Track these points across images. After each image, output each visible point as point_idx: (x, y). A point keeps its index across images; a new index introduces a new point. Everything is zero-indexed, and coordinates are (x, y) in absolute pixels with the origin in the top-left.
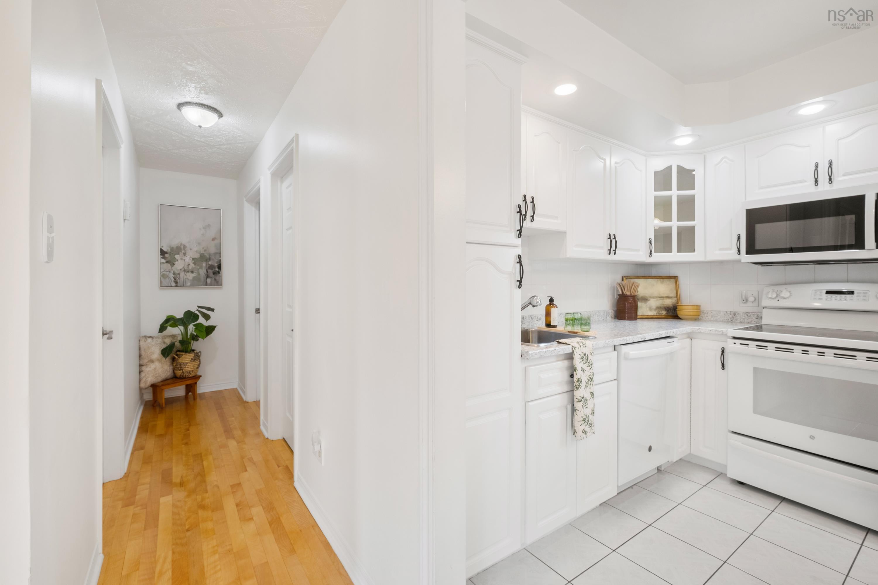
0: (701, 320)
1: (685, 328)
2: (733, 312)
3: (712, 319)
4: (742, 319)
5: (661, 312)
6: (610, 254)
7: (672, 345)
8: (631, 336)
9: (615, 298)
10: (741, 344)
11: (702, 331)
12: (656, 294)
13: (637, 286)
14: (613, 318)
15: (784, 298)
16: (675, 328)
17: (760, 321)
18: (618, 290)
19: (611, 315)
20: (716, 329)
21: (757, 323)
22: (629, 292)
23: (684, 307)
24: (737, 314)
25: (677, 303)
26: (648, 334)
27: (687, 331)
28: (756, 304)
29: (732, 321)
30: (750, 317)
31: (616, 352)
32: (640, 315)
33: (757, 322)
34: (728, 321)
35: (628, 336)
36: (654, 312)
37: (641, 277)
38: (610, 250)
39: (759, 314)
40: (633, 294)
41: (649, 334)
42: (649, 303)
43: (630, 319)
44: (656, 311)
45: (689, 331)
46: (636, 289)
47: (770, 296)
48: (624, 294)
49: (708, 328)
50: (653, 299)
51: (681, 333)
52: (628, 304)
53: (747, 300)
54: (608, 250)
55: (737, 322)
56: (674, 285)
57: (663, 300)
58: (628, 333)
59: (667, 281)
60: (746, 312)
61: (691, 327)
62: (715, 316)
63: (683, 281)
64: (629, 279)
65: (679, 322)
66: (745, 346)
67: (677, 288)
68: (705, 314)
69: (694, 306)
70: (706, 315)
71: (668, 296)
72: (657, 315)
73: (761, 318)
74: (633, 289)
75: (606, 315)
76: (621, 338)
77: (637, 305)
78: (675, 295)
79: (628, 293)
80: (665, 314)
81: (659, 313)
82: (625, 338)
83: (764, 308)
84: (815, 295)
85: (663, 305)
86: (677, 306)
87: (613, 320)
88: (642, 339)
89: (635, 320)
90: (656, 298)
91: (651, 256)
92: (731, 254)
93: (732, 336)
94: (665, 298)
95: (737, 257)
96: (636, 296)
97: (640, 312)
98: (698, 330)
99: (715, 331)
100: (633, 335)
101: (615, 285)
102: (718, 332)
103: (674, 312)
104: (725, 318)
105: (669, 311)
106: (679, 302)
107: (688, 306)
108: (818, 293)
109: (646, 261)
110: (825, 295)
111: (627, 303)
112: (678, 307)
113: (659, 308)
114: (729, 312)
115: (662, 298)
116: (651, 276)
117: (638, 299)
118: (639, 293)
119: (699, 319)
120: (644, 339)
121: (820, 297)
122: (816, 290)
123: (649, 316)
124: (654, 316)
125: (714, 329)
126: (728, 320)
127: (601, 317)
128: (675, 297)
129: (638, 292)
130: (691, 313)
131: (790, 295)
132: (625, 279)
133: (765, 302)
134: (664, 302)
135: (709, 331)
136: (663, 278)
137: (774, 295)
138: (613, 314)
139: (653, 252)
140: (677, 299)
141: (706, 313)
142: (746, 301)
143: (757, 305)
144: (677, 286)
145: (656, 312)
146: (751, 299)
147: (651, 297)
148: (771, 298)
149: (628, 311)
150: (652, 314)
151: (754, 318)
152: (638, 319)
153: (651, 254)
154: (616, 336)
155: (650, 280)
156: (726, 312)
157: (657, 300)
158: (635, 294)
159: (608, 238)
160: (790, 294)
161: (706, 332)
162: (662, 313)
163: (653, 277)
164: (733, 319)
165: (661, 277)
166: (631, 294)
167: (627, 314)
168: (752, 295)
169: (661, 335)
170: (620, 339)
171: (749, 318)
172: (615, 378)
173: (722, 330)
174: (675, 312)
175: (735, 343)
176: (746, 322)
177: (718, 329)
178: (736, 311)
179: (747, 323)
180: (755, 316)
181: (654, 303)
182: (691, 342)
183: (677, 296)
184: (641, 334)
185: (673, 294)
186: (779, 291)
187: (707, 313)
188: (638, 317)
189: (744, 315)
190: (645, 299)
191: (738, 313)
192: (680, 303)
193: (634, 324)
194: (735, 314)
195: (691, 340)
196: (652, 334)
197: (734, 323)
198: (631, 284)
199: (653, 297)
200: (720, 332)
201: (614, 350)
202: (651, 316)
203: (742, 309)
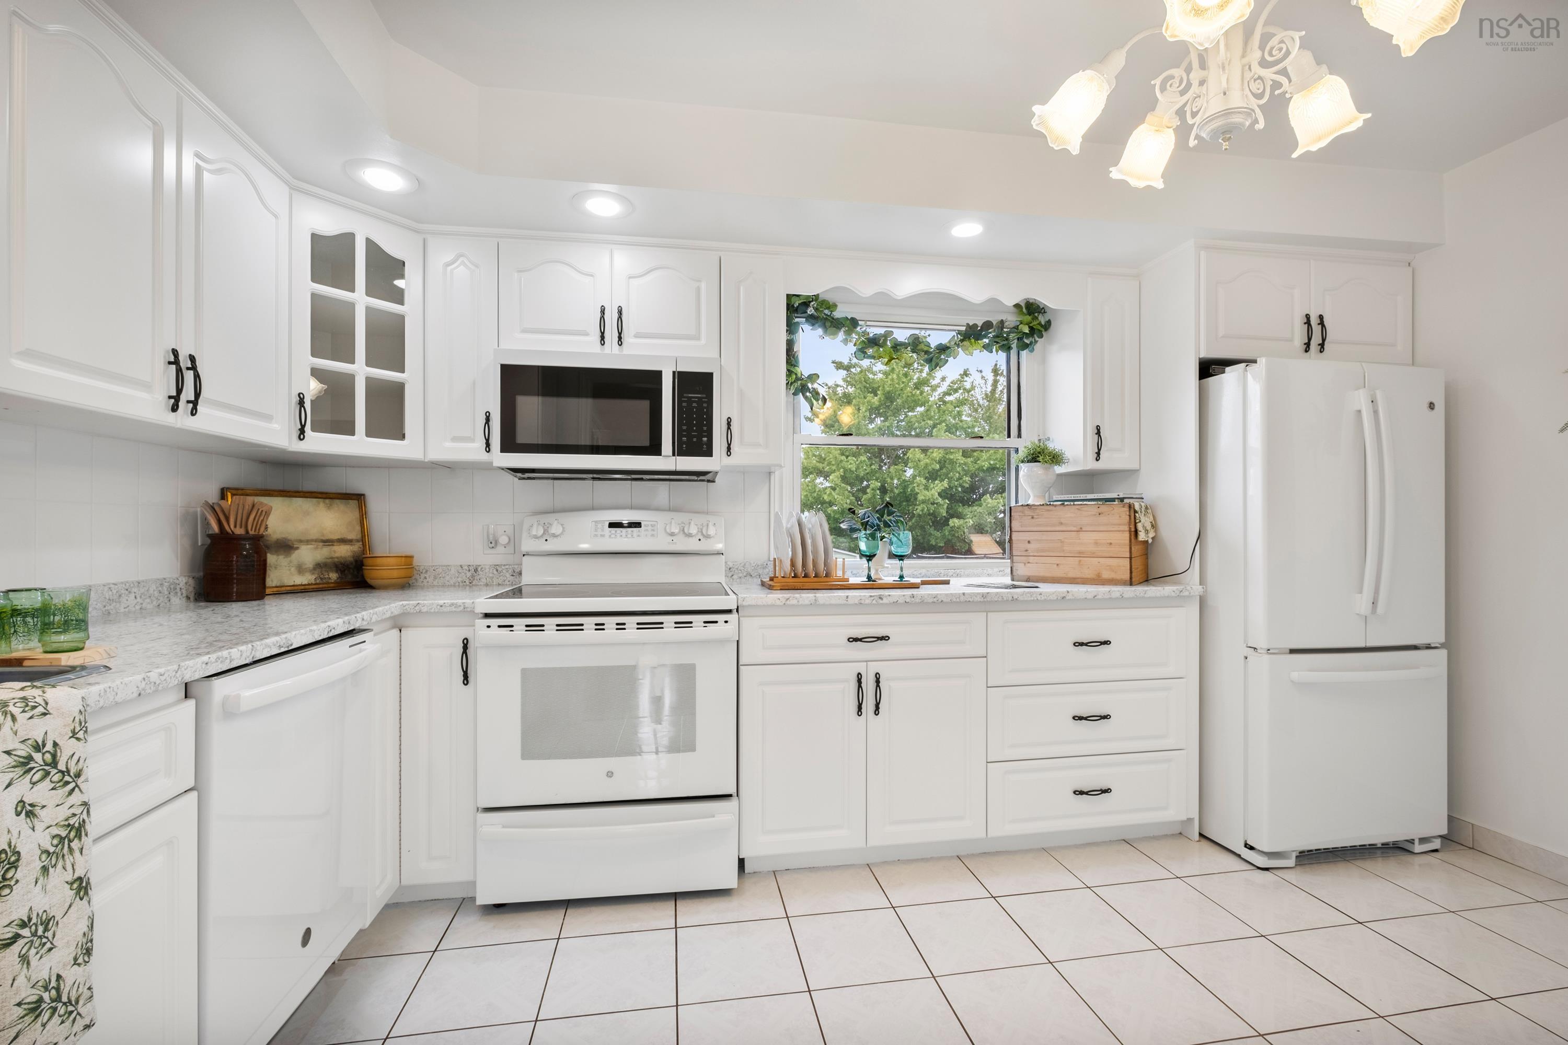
0: (414, 586)
1: (387, 607)
2: (473, 566)
3: (435, 583)
4: (488, 579)
5: (327, 576)
6: (175, 408)
7: (361, 651)
8: (246, 643)
9: (200, 544)
10: (499, 626)
11: (425, 609)
12: (314, 534)
13: (264, 513)
14: (192, 599)
15: (554, 536)
16: (365, 609)
17: (517, 580)
18: (206, 523)
19: (184, 592)
20: (452, 601)
21: (512, 585)
22: (241, 527)
23: (379, 561)
24: (479, 569)
25: (364, 554)
26: (297, 632)
27: (392, 613)
28: (510, 549)
29: (471, 585)
30: (501, 574)
31: (191, 703)
32: (274, 585)
33: (512, 583)
34: (465, 584)
35: (237, 644)
36: (310, 578)
37: (276, 493)
38: (177, 398)
39: (516, 567)
40: (252, 533)
41: (302, 631)
42: (295, 555)
43: (244, 597)
44: (313, 574)
45: (396, 612)
46: (263, 520)
47: (534, 533)
48: (228, 533)
49: (436, 602)
50: (308, 545)
51: (379, 619)
52: (239, 559)
53: (496, 542)
54: (170, 397)
55: (481, 585)
56: (357, 514)
57: (331, 547)
58: (237, 636)
59: (339, 505)
60: (495, 565)
61: (401, 603)
62: (441, 576)
63: (375, 506)
64: (242, 495)
65: (371, 594)
66: (507, 631)
67: (363, 521)
68: (422, 573)
69: (402, 557)
70: (423, 576)
71: (343, 537)
72: (316, 584)
73: (520, 573)
74: (254, 519)
75: (166, 593)
76: (209, 656)
77: (265, 561)
78: (359, 536)
79: (239, 531)
80: (336, 578)
81: (321, 579)
82: (225, 653)
83: (524, 555)
84: (596, 530)
85: (332, 558)
86: (364, 560)
87: (192, 605)
88: (280, 647)
89: (259, 600)
90: (313, 543)
91: (302, 437)
92: (473, 451)
93: (481, 613)
94: (335, 544)
95: (483, 456)
96: (262, 536)
97: (273, 579)
98: (416, 608)
99: (450, 606)
100: (252, 642)
101: (199, 510)
102: (455, 607)
103: (356, 572)
104: (460, 579)
105: (346, 572)
106: (367, 552)
107: (389, 559)
108: (599, 526)
109: (291, 449)
110: (608, 530)
111: (235, 557)
112: (369, 561)
113: (320, 567)
114: (466, 568)
115: (328, 542)
116: (300, 489)
117: (268, 547)
118: (270, 531)
119: (409, 584)
120: (288, 647)
121: (602, 533)
122: (596, 522)
123: (296, 588)
124: (309, 584)
125: (449, 601)
126: (465, 582)
127: (148, 600)
128: (358, 541)
129: (266, 528)
130: (395, 574)
131: (564, 530)
132: (229, 494)
133: (528, 545)
134: (335, 552)
135: (439, 607)
136: (331, 496)
137: (541, 532)
138: (191, 589)
139: (308, 428)
140: (364, 545)
141: (424, 571)
142: (493, 543)
143: (513, 553)
144: (363, 515)
145: (314, 577)
146: (503, 540)
147: (301, 541)
148: (536, 537)
149: (240, 577)
150: (306, 582)
151: (508, 575)
152: (267, 597)
153: (302, 431)
154: (193, 651)
155: (299, 502)
156: (461, 566)
157: (316, 548)
158: (259, 532)
159: (170, 363)
160: (563, 528)
161: (432, 610)
162: (330, 578)
163: (307, 495)
164: (474, 579)
165: (326, 493)
166: (247, 532)
167: (235, 585)
168: (505, 531)
169: (333, 630)
170: (205, 658)
171: (500, 576)
172: (191, 784)
173: (464, 603)
174: (358, 573)
175: (489, 627)
176: (494, 583)
177: (455, 601)
178: (479, 564)
179: (496, 585)
180: (510, 571)
181: (308, 555)
182: (401, 637)
183: (364, 538)
184: (277, 634)
185: (354, 534)
186: (546, 524)
187: (426, 572)
188: (268, 591)
189: (491, 571)
190: (286, 547)
191: (481, 569)
192: (370, 554)
193: (256, 608)
194: (476, 571)
195: (400, 631)
196: (311, 631)
197: (474, 588)
198: (247, 507)
199: (308, 542)
200: (460, 606)
201: (186, 697)
202: (303, 587)
203: (487, 559)
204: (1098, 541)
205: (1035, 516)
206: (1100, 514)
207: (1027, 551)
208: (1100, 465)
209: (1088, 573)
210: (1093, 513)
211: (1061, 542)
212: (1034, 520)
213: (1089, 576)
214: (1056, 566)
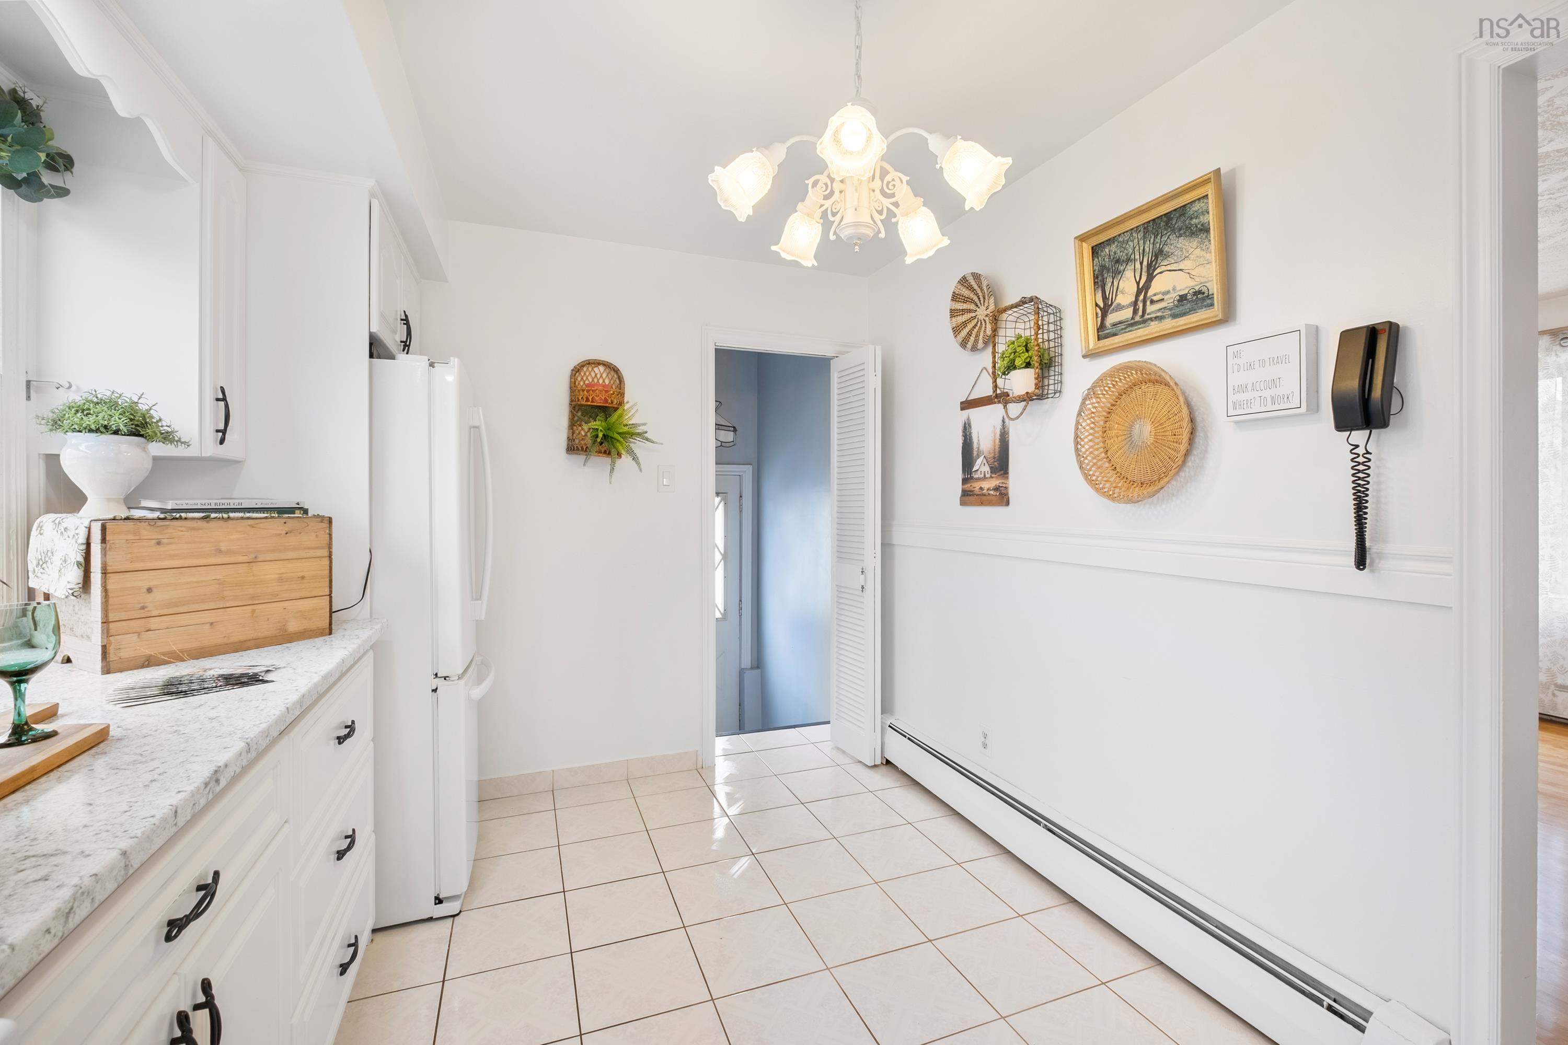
204: (285, 575)
205: (165, 541)
206: (286, 533)
207: (143, 608)
208: (223, 452)
209: (266, 629)
210: (278, 532)
211: (219, 584)
212: (161, 548)
213: (267, 634)
214: (208, 626)
